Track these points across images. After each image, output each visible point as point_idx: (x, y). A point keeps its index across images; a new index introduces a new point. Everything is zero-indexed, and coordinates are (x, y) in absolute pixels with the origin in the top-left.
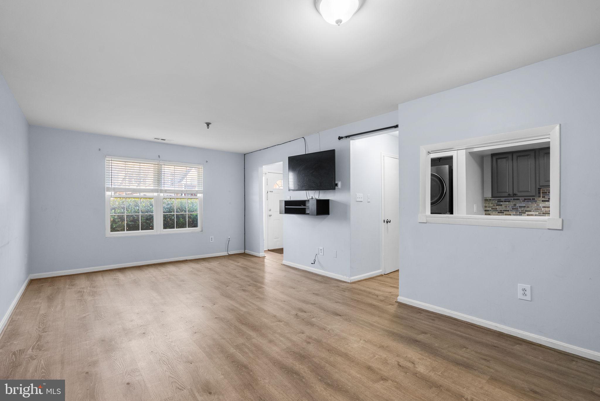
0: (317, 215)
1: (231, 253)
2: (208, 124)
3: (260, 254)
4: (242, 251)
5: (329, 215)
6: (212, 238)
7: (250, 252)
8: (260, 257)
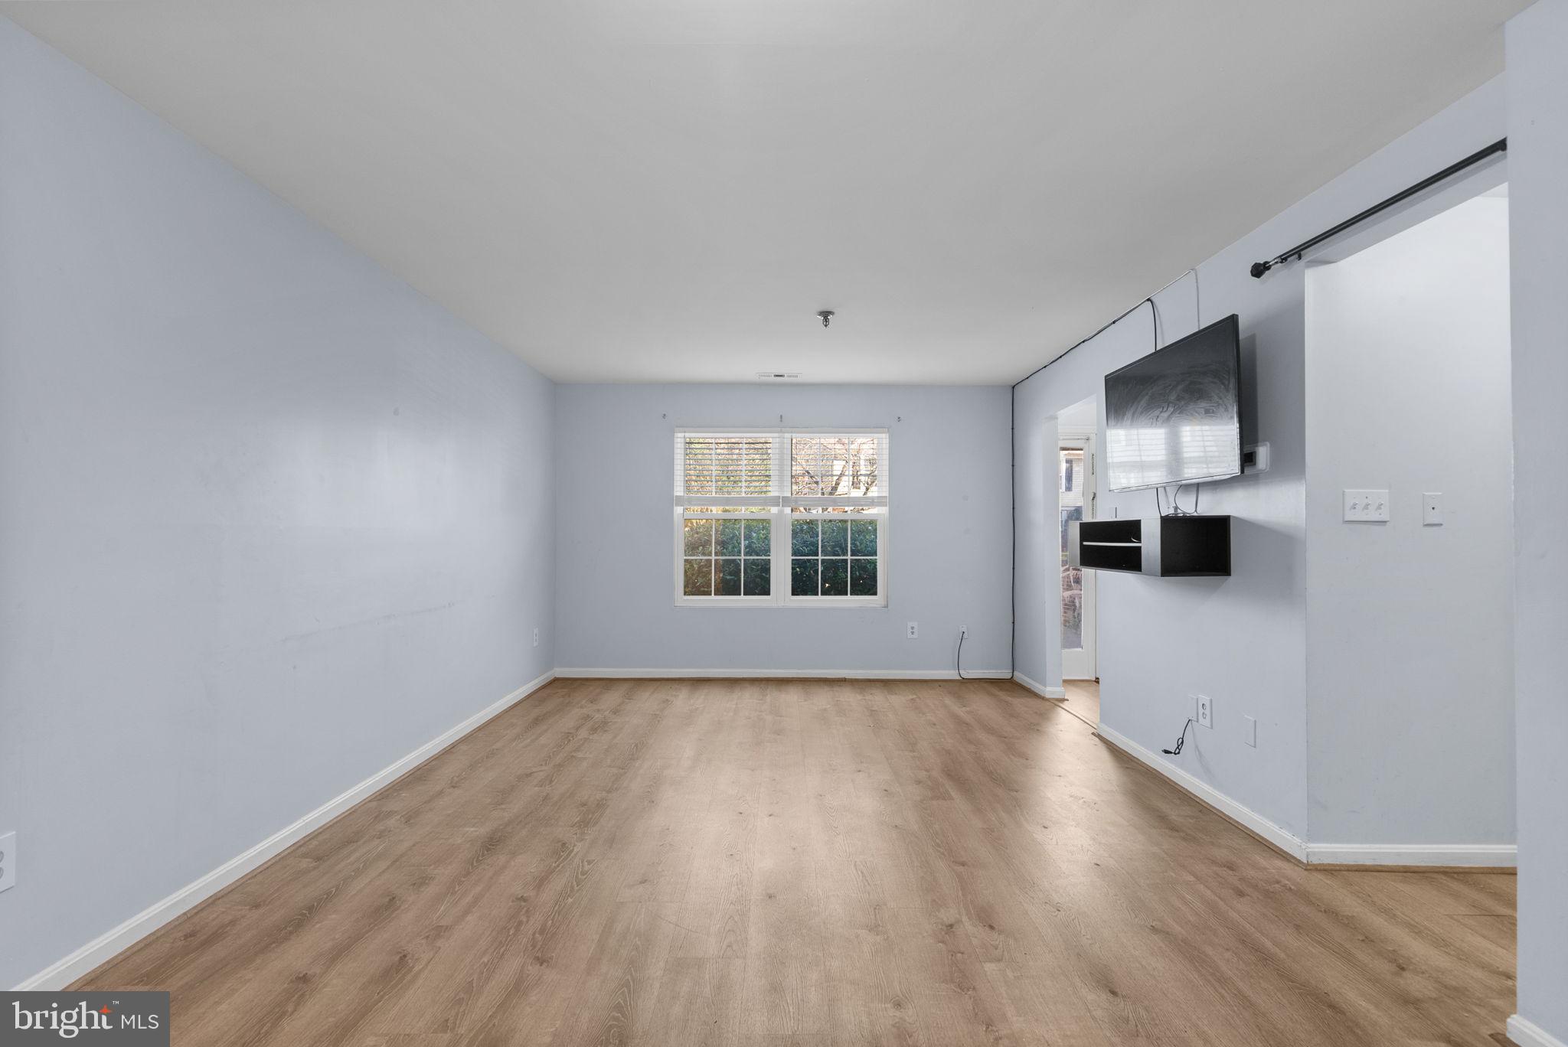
0: (1163, 575)
1: (968, 674)
2: (826, 315)
3: (1049, 689)
4: (1006, 674)
5: (1230, 575)
6: (912, 628)
7: (1026, 679)
8: (1048, 700)
